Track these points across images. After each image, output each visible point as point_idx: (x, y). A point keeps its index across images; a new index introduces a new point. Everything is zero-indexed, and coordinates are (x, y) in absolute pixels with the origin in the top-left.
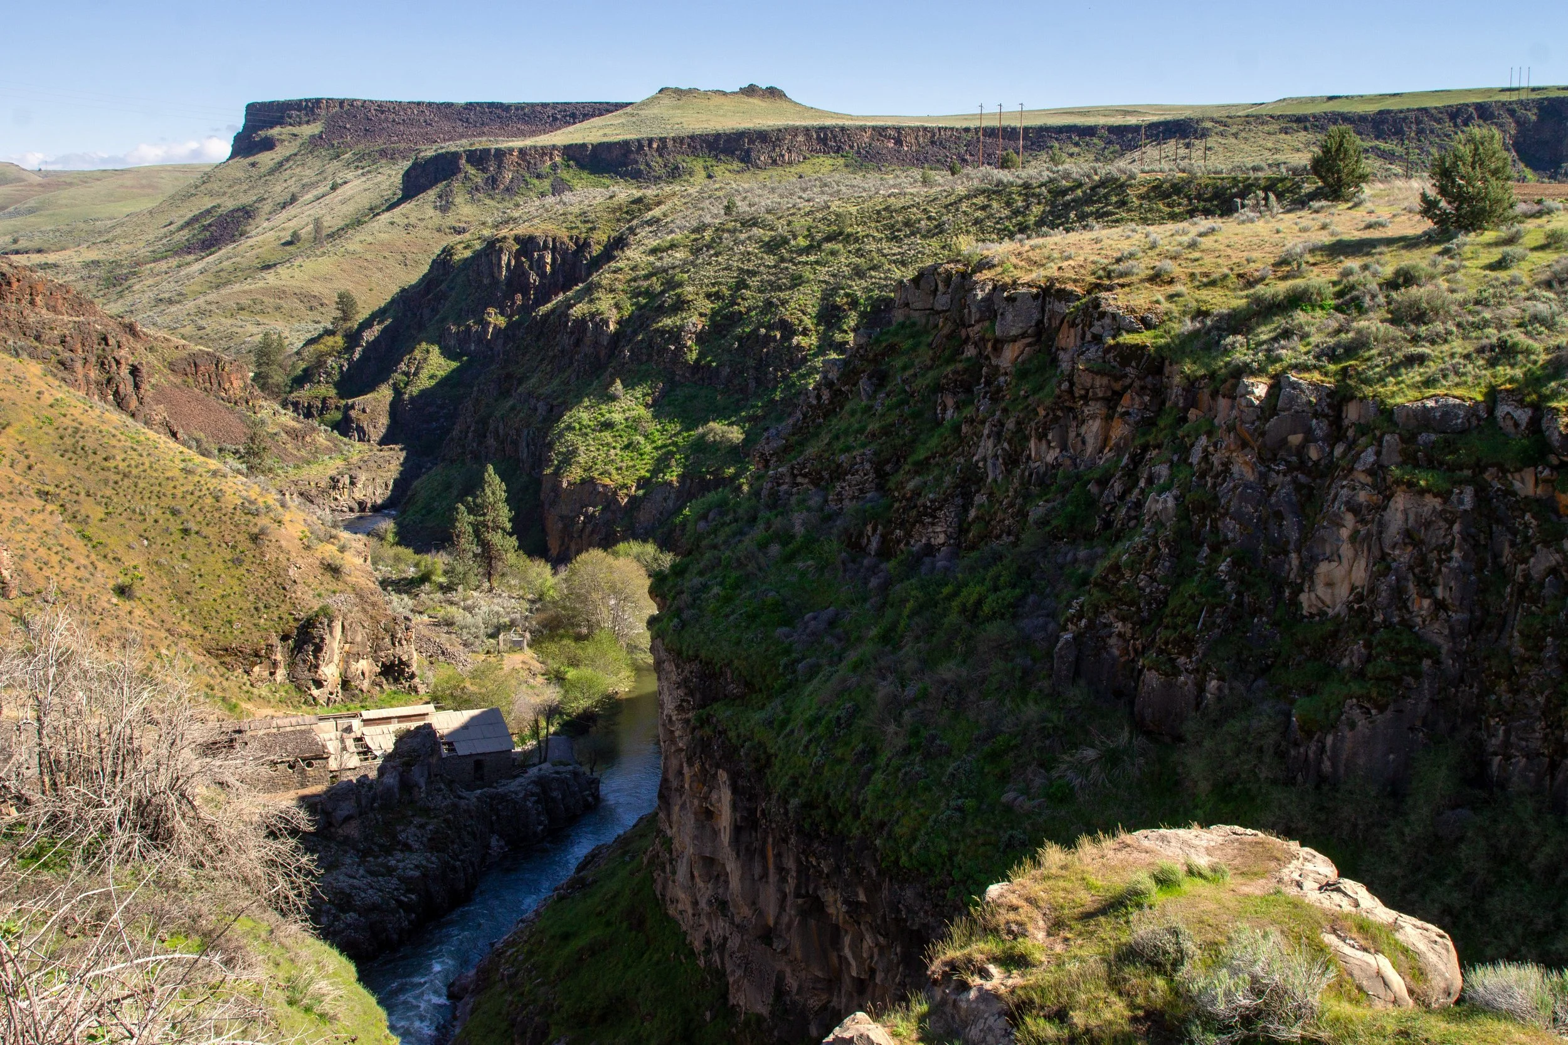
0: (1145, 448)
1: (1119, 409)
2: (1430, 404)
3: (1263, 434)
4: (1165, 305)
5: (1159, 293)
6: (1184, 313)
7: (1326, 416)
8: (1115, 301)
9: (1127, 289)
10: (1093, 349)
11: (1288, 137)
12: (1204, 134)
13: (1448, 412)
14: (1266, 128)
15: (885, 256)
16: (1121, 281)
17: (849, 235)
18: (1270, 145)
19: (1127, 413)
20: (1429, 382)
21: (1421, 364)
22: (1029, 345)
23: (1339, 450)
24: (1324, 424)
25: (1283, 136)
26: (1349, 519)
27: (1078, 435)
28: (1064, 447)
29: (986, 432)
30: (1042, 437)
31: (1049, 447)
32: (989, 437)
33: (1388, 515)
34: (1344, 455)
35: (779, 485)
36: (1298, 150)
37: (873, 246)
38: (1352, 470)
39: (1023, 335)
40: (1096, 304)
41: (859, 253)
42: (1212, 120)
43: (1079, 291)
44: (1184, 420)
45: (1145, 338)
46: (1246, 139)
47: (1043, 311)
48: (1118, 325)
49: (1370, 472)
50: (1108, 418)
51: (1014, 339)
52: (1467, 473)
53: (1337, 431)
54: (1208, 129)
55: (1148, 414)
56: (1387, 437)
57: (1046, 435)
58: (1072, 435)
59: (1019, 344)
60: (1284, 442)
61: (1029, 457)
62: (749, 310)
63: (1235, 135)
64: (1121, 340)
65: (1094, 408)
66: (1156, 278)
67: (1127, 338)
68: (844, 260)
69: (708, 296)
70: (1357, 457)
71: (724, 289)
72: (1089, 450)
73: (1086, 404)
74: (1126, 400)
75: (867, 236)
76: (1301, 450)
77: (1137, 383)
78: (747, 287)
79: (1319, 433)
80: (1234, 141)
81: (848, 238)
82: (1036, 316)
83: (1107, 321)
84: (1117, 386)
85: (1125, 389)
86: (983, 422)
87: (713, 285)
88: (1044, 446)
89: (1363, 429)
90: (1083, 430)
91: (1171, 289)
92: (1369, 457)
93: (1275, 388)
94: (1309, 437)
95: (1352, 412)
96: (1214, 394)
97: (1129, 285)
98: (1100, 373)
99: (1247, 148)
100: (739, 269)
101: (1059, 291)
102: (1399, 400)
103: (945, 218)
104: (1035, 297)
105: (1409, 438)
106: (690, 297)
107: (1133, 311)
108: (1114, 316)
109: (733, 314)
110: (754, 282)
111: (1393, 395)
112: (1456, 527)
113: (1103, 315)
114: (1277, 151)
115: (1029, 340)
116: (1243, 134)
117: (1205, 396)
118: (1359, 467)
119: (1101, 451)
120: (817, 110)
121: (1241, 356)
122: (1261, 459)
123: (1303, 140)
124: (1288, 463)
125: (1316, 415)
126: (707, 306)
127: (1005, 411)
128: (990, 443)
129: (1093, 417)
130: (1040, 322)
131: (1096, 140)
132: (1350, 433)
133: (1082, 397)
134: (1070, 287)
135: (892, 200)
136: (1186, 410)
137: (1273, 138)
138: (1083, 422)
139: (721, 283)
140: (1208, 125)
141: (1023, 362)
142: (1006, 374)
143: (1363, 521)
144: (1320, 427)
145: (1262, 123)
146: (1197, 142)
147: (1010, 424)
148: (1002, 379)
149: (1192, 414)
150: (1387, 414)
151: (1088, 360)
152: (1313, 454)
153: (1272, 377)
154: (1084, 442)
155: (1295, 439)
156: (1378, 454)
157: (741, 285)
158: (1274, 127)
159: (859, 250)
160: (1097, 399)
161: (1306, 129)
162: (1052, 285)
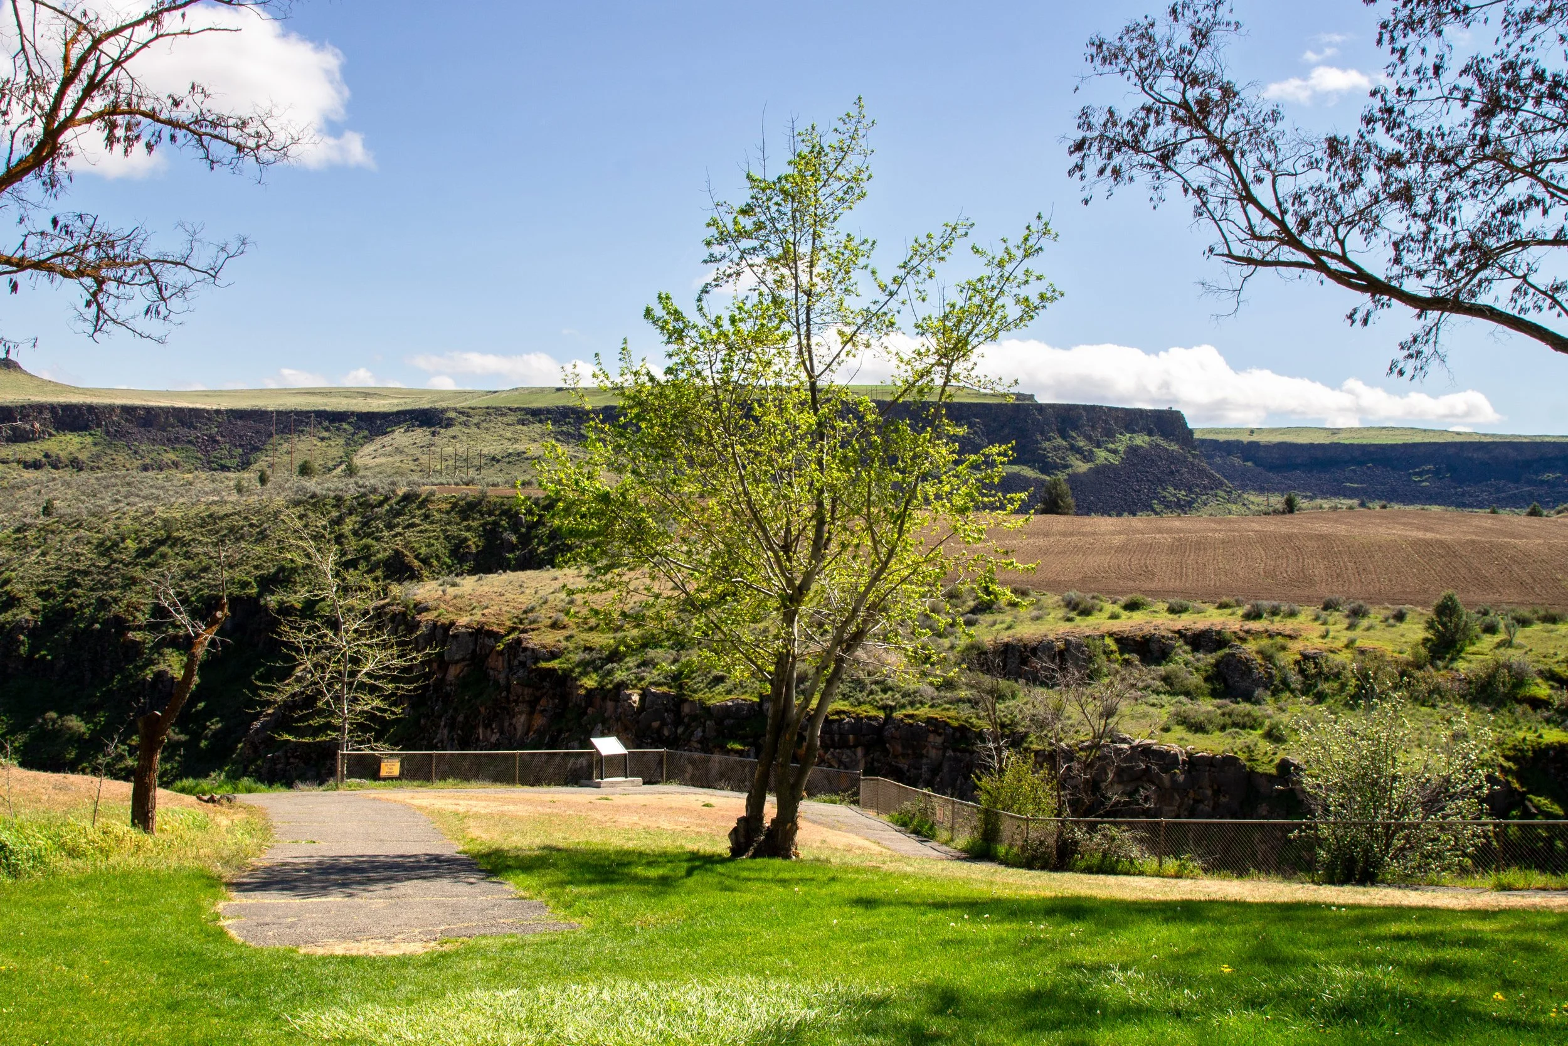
0: (560, 732)
1: (538, 708)
2: (730, 704)
3: (638, 722)
4: (564, 644)
5: (560, 635)
6: (577, 648)
7: (672, 711)
8: (533, 640)
9: (536, 632)
10: (521, 671)
11: (525, 428)
12: (449, 424)
13: (738, 707)
14: (505, 419)
15: (211, 558)
16: (532, 626)
17: (178, 539)
18: (509, 435)
19: (545, 710)
20: (729, 692)
21: (723, 682)
22: (467, 666)
23: (680, 730)
24: (671, 715)
25: (520, 427)
26: (690, 768)
27: (511, 724)
28: (502, 732)
29: (442, 723)
30: (487, 726)
31: (493, 732)
32: (445, 726)
33: (710, 765)
34: (684, 732)
35: (275, 764)
36: (535, 441)
37: (200, 550)
38: (689, 741)
39: (463, 660)
40: (519, 641)
41: (188, 556)
42: (455, 410)
43: (502, 632)
44: (585, 713)
45: (554, 664)
46: (487, 429)
47: (476, 644)
48: (536, 656)
49: (699, 742)
50: (531, 713)
51: (457, 662)
52: (750, 740)
53: (678, 720)
54: (451, 419)
55: (558, 711)
56: (708, 722)
57: (491, 725)
58: (506, 724)
59: (460, 666)
60: (649, 727)
61: (478, 739)
62: (81, 606)
63: (477, 425)
64: (539, 665)
65: (522, 707)
66: (555, 625)
67: (544, 665)
68: (175, 565)
69: (40, 594)
70: (692, 734)
71: (55, 587)
72: (519, 733)
73: (517, 705)
74: (543, 702)
75: (193, 540)
76: (659, 731)
77: (551, 692)
78: (78, 585)
79: (669, 720)
80: (476, 430)
81: (175, 542)
82: (471, 647)
83: (528, 653)
84: (538, 694)
85: (543, 695)
86: (440, 717)
87: (43, 583)
88: (489, 732)
89: (694, 717)
90: (514, 720)
91: (567, 633)
92: (699, 733)
93: (643, 697)
94: (664, 723)
95: (686, 709)
96: (604, 699)
97: (538, 629)
98: (529, 686)
99: (488, 437)
100: (70, 568)
101: (488, 631)
102: (713, 702)
103: (266, 525)
104: (471, 634)
105: (719, 722)
106: (20, 595)
107: (545, 647)
108: (533, 650)
109: (66, 610)
110: (87, 581)
111: (709, 699)
112: (747, 769)
113: (526, 649)
114: (516, 441)
115: (467, 662)
116: (484, 424)
117: (598, 701)
118: (694, 739)
119: (527, 733)
120: (56, 384)
121: (620, 676)
122: (637, 736)
123: (539, 431)
124: (652, 738)
125: (667, 710)
126: (38, 604)
127: (456, 710)
128: (446, 732)
129: (521, 713)
130: (474, 651)
131: (345, 426)
132: (686, 720)
133: (515, 701)
134: (495, 629)
135: (214, 508)
136: (586, 708)
137: (511, 428)
138: (514, 716)
139: (51, 582)
140: (452, 415)
141: (464, 677)
142: (451, 685)
143: (698, 769)
144: (669, 717)
145: (502, 415)
146: (443, 431)
147: (461, 718)
148: (448, 688)
149: (590, 710)
150: (708, 710)
151: (519, 678)
152: (666, 733)
153: (642, 689)
154: (515, 729)
155: (656, 724)
156: (704, 731)
157: (72, 583)
158: (512, 418)
159: (187, 552)
160: (523, 702)
161: (540, 421)
162: (483, 627)
